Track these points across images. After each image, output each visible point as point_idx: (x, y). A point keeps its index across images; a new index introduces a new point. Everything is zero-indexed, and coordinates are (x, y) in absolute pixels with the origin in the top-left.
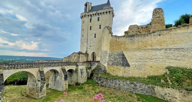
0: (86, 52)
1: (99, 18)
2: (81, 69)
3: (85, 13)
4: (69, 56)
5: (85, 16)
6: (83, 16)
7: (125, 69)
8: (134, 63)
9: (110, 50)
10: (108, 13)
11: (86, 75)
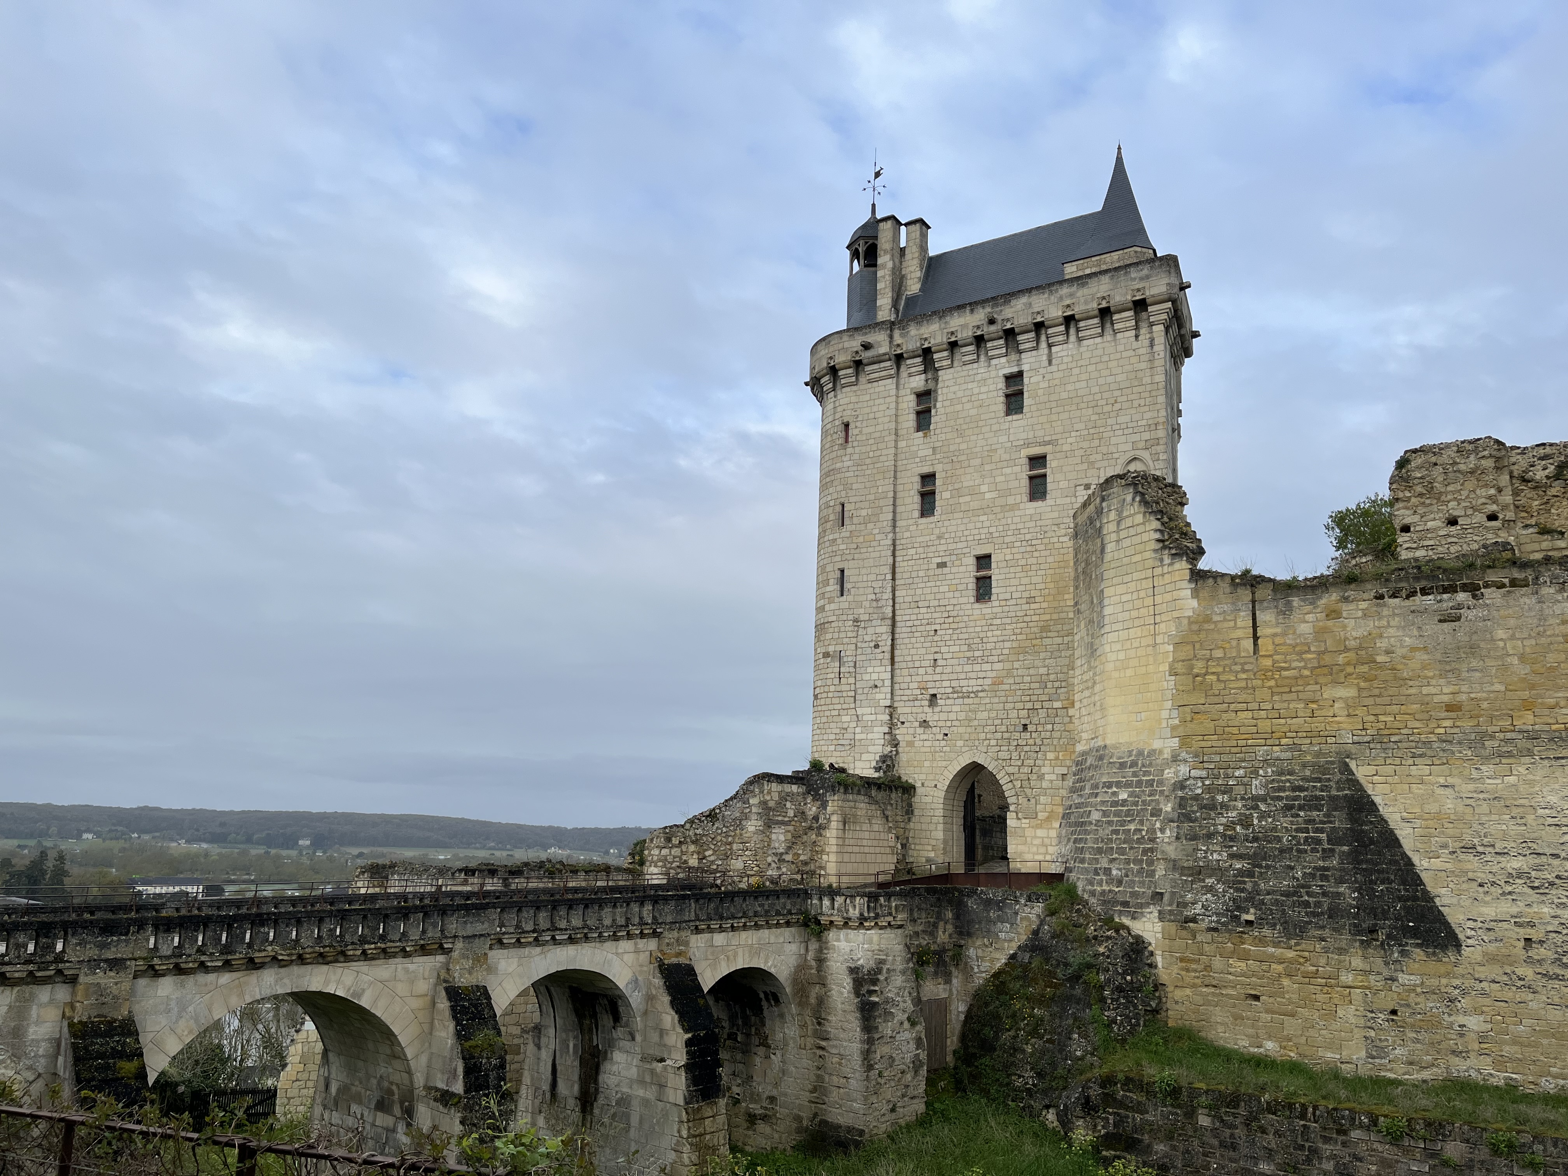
0: (887, 762)
1: (1020, 374)
2: (853, 971)
3: (852, 330)
4: (712, 815)
5: (858, 365)
6: (833, 371)
7: (1403, 978)
8: (1506, 908)
9: (1185, 740)
10: (1124, 320)
11: (919, 1042)
